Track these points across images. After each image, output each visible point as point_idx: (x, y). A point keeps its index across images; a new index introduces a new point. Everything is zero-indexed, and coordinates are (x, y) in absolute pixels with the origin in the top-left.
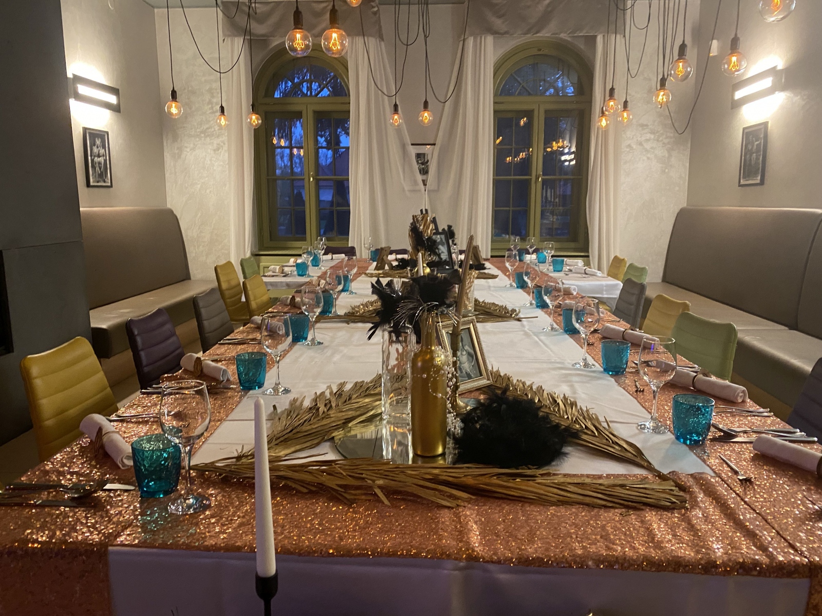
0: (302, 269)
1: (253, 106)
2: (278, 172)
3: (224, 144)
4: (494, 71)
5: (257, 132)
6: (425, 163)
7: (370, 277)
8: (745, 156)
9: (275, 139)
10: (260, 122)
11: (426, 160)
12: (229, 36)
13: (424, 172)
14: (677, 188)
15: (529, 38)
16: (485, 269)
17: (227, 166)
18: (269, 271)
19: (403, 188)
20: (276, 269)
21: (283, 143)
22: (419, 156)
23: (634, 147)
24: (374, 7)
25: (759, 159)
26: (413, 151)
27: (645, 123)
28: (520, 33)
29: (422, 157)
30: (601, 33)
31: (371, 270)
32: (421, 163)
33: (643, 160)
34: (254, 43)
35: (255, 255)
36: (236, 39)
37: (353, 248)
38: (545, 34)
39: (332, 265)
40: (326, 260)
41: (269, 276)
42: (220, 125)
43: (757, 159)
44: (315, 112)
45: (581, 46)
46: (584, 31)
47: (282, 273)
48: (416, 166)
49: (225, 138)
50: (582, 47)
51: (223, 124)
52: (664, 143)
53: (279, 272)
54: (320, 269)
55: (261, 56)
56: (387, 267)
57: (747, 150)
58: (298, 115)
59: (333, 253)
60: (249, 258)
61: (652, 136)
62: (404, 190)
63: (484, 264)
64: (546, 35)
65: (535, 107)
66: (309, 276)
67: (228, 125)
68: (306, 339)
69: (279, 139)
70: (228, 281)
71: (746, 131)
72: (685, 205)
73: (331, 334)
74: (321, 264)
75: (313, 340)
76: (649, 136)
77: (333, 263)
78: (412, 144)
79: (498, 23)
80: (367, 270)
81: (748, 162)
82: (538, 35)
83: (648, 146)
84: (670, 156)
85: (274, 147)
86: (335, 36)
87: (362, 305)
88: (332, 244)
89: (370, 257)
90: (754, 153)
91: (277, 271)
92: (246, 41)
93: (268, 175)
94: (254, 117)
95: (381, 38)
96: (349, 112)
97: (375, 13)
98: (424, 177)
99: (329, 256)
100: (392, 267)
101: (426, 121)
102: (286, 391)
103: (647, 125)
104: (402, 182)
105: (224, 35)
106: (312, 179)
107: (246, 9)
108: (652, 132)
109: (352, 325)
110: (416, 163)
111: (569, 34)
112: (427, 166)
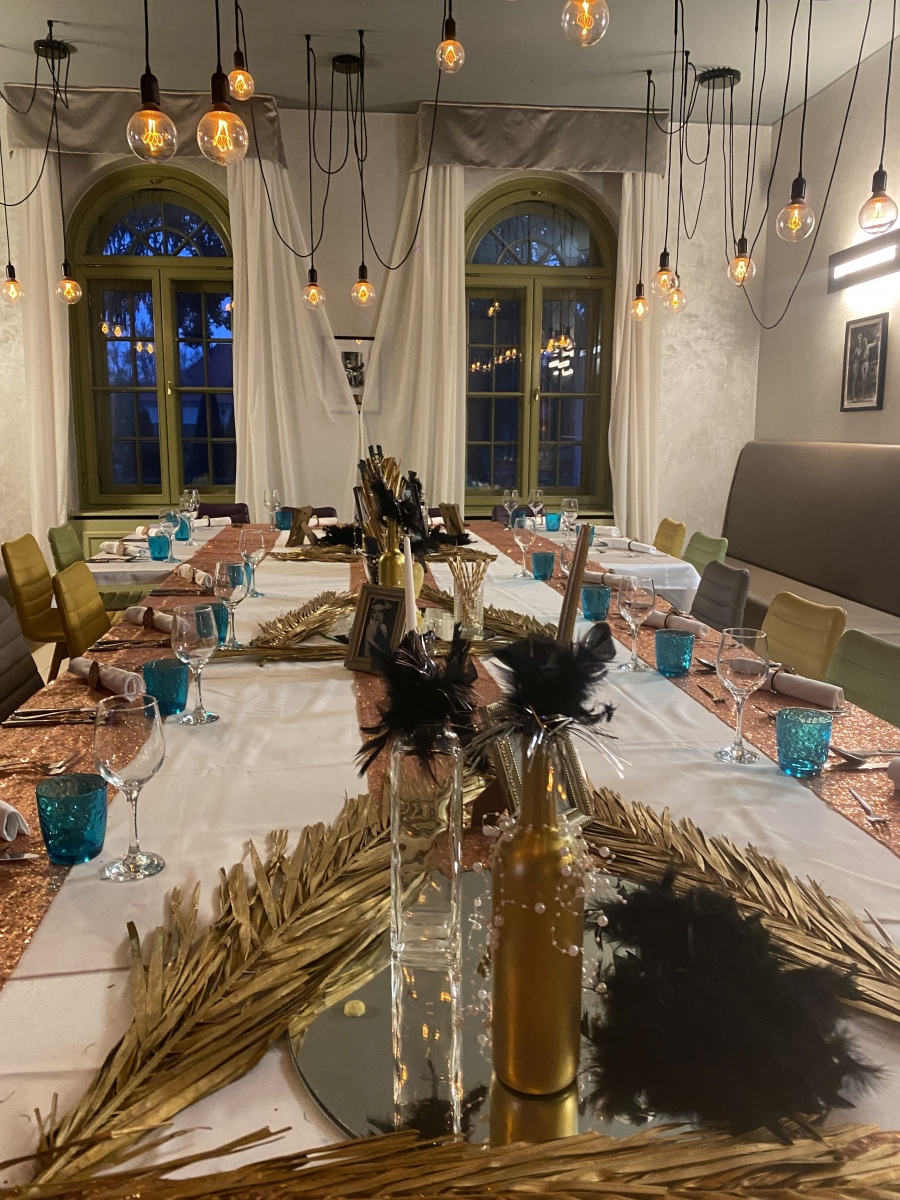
0: (159, 548)
1: (66, 265)
2: (112, 379)
3: (17, 331)
4: (466, 221)
5: (74, 310)
6: (358, 368)
7: (280, 560)
8: (851, 364)
9: (105, 325)
10: (79, 293)
11: (359, 364)
12: (21, 146)
13: (357, 382)
14: (740, 413)
15: (520, 173)
16: (469, 542)
17: (23, 369)
18: (100, 551)
19: (324, 408)
20: (111, 547)
21: (118, 332)
22: (347, 356)
23: (679, 348)
24: (271, 110)
25: (874, 370)
26: (338, 348)
27: (694, 313)
28: (506, 164)
29: (353, 357)
30: (629, 170)
31: (280, 546)
32: (351, 369)
33: (692, 369)
34: (66, 161)
35: (75, 518)
36: (33, 151)
37: (243, 507)
38: (545, 168)
39: (212, 537)
40: (200, 528)
41: (101, 561)
42: (8, 299)
43: (872, 369)
44: (173, 281)
45: (598, 187)
46: (605, 166)
47: (124, 555)
48: (343, 374)
49: (17, 322)
50: (599, 190)
51: (13, 296)
52: (721, 344)
53: (118, 554)
54: (191, 544)
55: (77, 185)
56: (307, 541)
57: (853, 357)
58: (144, 287)
59: (211, 516)
60: (65, 527)
61: (705, 334)
62: (324, 412)
63: (468, 535)
64: (547, 169)
65: (528, 283)
66: (173, 560)
67: (22, 298)
68: (182, 707)
69: (112, 325)
70: (27, 570)
71: (852, 327)
72: (753, 439)
73: (229, 691)
74: (193, 535)
75: (199, 710)
76: (699, 331)
77: (212, 534)
78: (336, 338)
79: (471, 147)
80: (273, 546)
81: (856, 375)
82: (534, 169)
83: (698, 348)
84: (730, 362)
85: (105, 339)
86: (223, 124)
87: (280, 621)
88: (209, 499)
89: (275, 522)
90: (865, 361)
91: (115, 551)
92: (51, 157)
93: (94, 384)
94: (69, 285)
95: (282, 161)
96: (232, 282)
97: (273, 120)
98: (357, 391)
99: (204, 521)
100: (315, 541)
101: (364, 299)
102: (156, 868)
103: (697, 316)
104: (321, 395)
105: (12, 144)
106: (169, 392)
107: (49, 102)
108: (705, 327)
109: (270, 668)
110: (343, 368)
111: (581, 169)
112: (362, 374)
